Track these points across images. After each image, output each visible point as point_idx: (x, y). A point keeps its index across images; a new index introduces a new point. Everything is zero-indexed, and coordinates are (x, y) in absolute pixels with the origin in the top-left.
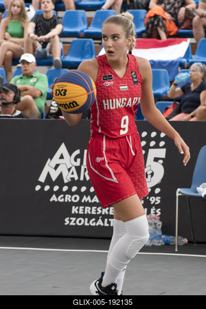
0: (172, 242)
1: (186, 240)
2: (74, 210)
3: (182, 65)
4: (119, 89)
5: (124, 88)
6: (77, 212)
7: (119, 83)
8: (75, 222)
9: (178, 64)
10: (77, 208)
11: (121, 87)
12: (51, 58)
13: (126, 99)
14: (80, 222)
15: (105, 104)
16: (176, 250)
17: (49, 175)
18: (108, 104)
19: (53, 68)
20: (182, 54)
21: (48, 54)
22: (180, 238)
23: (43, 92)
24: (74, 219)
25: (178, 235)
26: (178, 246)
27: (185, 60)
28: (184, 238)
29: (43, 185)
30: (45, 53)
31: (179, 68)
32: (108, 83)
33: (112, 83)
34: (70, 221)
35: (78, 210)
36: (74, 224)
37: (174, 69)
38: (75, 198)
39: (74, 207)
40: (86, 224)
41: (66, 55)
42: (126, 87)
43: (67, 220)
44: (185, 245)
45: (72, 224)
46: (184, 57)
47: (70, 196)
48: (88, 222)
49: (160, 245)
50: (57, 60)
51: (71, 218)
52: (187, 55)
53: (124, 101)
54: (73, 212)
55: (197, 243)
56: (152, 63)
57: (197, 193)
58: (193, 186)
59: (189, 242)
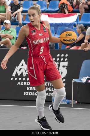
0: (71, 103)
1: (76, 102)
2: (28, 89)
3: (75, 25)
4: (39, 35)
5: (41, 34)
7: (38, 33)
8: (28, 94)
9: (73, 24)
10: (29, 88)
11: (39, 34)
12: (18, 22)
13: (42, 39)
14: (30, 94)
15: (34, 43)
16: (72, 106)
17: (17, 73)
18: (35, 42)
19: (18, 26)
20: (75, 20)
21: (16, 20)
22: (74, 101)
23: (14, 37)
24: (28, 93)
25: (73, 100)
26: (73, 104)
27: (76, 23)
28: (76, 101)
29: (14, 78)
30: (15, 19)
31: (74, 26)
32: (34, 34)
33: (36, 33)
34: (26, 93)
35: (30, 89)
37: (72, 27)
38: (28, 83)
40: (33, 95)
41: (24, 21)
42: (42, 34)
43: (24, 93)
44: (76, 104)
45: (27, 95)
47: (26, 83)
48: (34, 94)
49: (65, 104)
50: (20, 23)
51: (27, 92)
52: (77, 21)
53: (42, 40)
54: (27, 90)
55: (81, 103)
56: (62, 24)
57: (81, 81)
58: (80, 78)
59: (78, 103)
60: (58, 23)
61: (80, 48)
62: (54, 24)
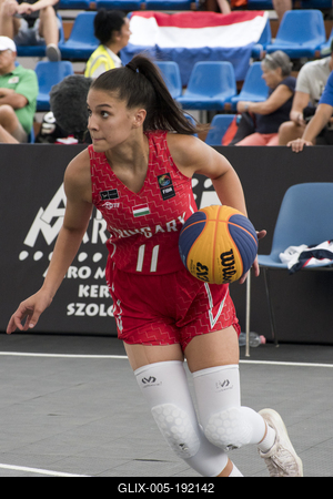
1: (262, 339)
2: (83, 291)
3: (256, 56)
6: (87, 295)
8: (84, 310)
9: (249, 53)
10: (87, 287)
12: (43, 44)
14: (92, 310)
16: (247, 355)
17: (41, 236)
19: (46, 60)
20: (256, 37)
21: (38, 38)
22: (253, 334)
23: (31, 99)
24: (81, 306)
25: (251, 330)
26: (250, 348)
27: (260, 47)
28: (260, 334)
29: (32, 251)
30: (33, 35)
31: (251, 61)
34: (76, 308)
35: (89, 291)
36: (83, 314)
37: (243, 61)
38: (84, 272)
39: (81, 287)
40: (102, 314)
41: (66, 39)
43: (70, 307)
44: (261, 346)
45: (79, 313)
46: (260, 42)
47: (75, 269)
48: (106, 311)
50: (52, 49)
51: (78, 305)
52: (263, 39)
54: (80, 295)
55: (280, 342)
56: (206, 52)
57: (280, 261)
58: (274, 252)
59: (267, 341)
60: (194, 50)
61: (274, 142)
62: (180, 51)
